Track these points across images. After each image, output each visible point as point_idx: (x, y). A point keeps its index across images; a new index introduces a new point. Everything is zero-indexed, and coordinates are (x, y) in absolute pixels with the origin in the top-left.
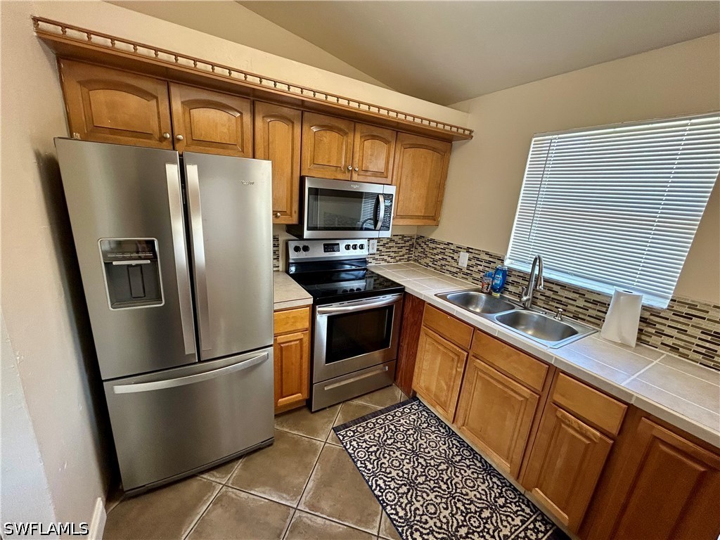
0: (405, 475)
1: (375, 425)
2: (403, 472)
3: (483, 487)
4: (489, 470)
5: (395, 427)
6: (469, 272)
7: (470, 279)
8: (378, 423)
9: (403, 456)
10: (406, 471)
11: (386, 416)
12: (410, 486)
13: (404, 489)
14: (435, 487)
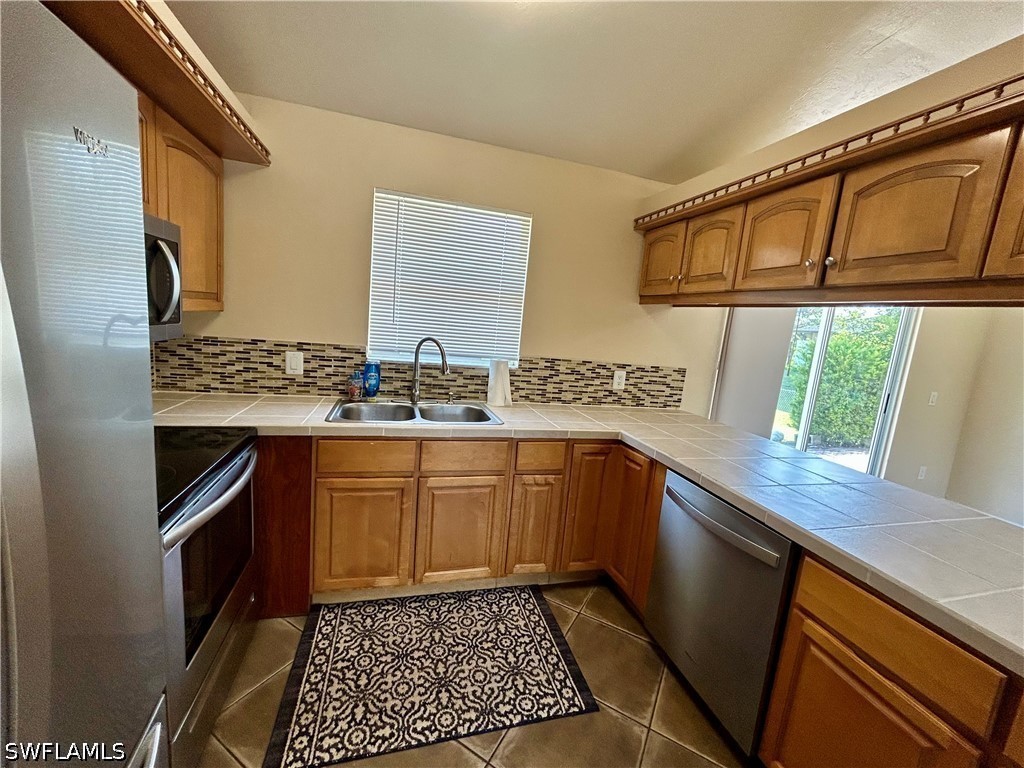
0: (427, 685)
1: (316, 690)
2: (421, 685)
3: (476, 613)
5: (343, 660)
6: (310, 380)
7: (314, 390)
8: (317, 684)
9: (398, 673)
10: (422, 681)
11: (312, 663)
12: (443, 686)
13: (444, 696)
14: (457, 659)
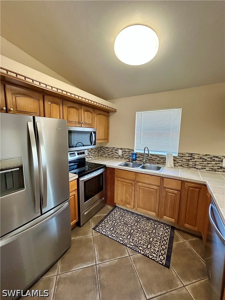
0: (127, 232)
1: (107, 221)
2: (126, 232)
3: (149, 224)
4: (148, 219)
5: (115, 218)
6: (123, 156)
7: (124, 159)
8: (108, 220)
9: (123, 227)
10: (126, 231)
11: (110, 216)
12: (130, 235)
13: (129, 237)
14: (137, 231)
